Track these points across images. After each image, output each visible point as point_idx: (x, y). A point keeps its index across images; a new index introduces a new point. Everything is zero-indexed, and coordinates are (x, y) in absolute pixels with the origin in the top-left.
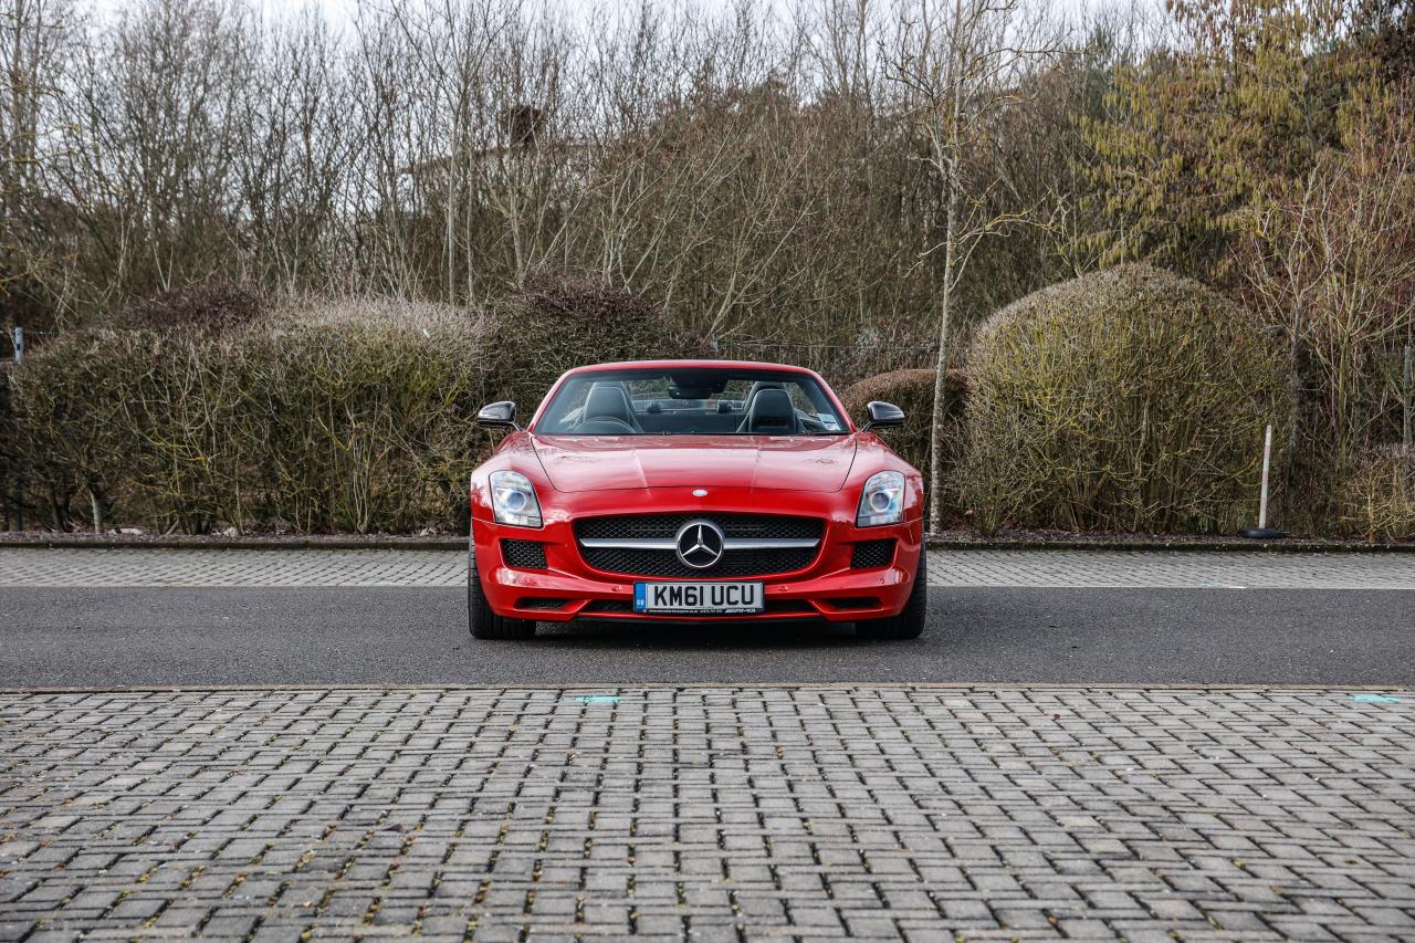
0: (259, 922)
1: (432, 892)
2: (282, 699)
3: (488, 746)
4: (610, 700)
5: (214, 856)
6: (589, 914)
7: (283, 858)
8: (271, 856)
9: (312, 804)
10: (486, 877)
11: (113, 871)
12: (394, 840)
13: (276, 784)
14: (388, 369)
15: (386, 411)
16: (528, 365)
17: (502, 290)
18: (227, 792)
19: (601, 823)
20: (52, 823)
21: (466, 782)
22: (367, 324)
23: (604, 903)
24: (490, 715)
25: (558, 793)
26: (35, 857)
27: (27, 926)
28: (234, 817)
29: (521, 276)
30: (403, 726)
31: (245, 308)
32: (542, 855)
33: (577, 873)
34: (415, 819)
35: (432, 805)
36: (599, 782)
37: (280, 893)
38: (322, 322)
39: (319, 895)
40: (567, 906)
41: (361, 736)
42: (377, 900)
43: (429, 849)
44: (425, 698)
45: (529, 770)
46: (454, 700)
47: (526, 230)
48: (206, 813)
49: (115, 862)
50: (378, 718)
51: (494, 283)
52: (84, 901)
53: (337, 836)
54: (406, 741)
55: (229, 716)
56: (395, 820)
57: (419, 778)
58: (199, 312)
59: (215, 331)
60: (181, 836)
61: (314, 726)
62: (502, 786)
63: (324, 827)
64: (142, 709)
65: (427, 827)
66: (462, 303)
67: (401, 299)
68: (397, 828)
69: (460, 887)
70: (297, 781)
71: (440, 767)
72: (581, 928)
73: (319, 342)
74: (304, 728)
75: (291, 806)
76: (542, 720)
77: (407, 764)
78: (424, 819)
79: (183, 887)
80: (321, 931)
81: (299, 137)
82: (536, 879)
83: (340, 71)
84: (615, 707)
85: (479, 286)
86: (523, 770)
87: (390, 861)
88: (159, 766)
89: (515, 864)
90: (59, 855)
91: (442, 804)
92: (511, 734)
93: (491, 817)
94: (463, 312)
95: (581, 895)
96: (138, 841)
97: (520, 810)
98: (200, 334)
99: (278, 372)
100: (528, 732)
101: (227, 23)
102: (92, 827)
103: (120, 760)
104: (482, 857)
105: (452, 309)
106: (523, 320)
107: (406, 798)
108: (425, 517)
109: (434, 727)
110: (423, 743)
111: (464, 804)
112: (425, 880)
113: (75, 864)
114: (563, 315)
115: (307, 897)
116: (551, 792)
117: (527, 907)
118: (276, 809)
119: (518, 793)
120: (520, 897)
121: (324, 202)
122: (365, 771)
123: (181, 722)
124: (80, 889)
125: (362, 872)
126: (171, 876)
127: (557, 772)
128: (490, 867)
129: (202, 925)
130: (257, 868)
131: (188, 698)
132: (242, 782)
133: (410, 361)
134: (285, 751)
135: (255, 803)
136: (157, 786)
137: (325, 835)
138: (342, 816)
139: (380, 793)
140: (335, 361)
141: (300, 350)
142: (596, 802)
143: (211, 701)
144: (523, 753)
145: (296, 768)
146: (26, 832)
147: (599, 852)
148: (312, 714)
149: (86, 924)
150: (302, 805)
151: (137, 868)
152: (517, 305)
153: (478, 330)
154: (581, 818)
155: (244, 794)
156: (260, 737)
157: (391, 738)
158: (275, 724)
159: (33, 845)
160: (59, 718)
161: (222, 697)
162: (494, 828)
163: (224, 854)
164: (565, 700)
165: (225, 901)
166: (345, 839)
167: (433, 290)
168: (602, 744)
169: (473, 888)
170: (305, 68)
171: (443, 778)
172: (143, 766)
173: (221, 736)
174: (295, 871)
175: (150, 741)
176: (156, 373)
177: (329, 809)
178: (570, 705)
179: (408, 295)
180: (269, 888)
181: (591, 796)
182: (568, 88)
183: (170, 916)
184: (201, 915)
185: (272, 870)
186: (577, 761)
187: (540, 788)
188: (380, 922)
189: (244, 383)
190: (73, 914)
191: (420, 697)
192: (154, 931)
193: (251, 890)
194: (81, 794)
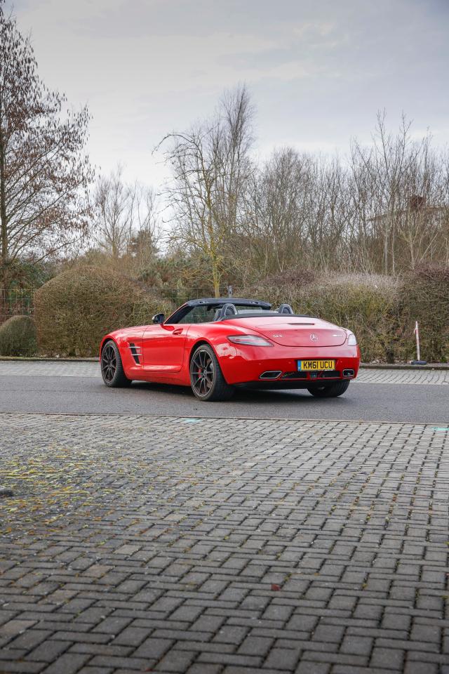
0: (318, 503)
1: (377, 496)
2: (324, 425)
3: (398, 445)
4: (445, 430)
5: (302, 479)
6: (434, 507)
7: (325, 481)
8: (321, 480)
9: (334, 463)
10: (397, 492)
11: (269, 482)
12: (364, 477)
13: (322, 455)
14: (362, 300)
15: (361, 316)
16: (415, 298)
17: (406, 269)
18: (305, 457)
19: (439, 475)
20: (249, 464)
21: (389, 458)
22: (354, 283)
23: (440, 504)
24: (398, 433)
25: (423, 463)
26: (244, 476)
27: (243, 499)
28: (308, 466)
29: (413, 263)
30: (366, 437)
31: (309, 279)
32: (417, 485)
33: (430, 492)
34: (371, 470)
35: (377, 466)
36: (439, 460)
37: (324, 493)
38: (337, 283)
39: (338, 495)
40: (426, 504)
41: (352, 439)
42: (358, 498)
43: (376, 481)
44: (374, 426)
45: (413, 454)
46: (386, 427)
47: (416, 246)
48: (299, 464)
49: (269, 479)
50: (358, 433)
51: (404, 267)
52: (260, 491)
53: (343, 475)
54: (367, 442)
55: (304, 430)
56: (363, 470)
57: (372, 456)
58: (293, 279)
59: (299, 286)
60: (290, 472)
61: (335, 435)
62: (402, 460)
63: (339, 471)
64: (275, 426)
65: (375, 473)
66: (390, 275)
67: (367, 274)
68: (364, 473)
69: (388, 495)
70: (329, 454)
71: (380, 451)
72: (431, 512)
73: (335, 291)
74: (331, 435)
75: (327, 463)
76: (418, 436)
77: (368, 450)
78: (374, 470)
79: (292, 489)
80: (339, 507)
81: (330, 211)
82: (415, 494)
83: (346, 186)
84: (447, 432)
85: (396, 269)
86: (411, 454)
87: (362, 484)
88: (282, 447)
89: (407, 488)
90: (252, 476)
91: (380, 465)
92: (407, 441)
93: (398, 471)
94: (391, 278)
95: (431, 501)
96: (276, 473)
97: (409, 469)
98: (293, 288)
99: (321, 302)
100: (413, 440)
101: (304, 169)
102: (261, 466)
103: (269, 444)
104: (395, 485)
105: (387, 277)
106: (414, 282)
107: (367, 463)
108: (375, 355)
109: (378, 437)
110: (374, 442)
111: (389, 465)
112: (375, 492)
113: (257, 479)
114: (430, 279)
115: (334, 495)
116: (421, 463)
117: (411, 504)
118: (322, 464)
119: (409, 463)
120: (409, 500)
121: (338, 236)
122: (353, 452)
123: (288, 432)
124: (259, 487)
125: (352, 487)
126: (288, 485)
127: (424, 456)
128: (398, 489)
129: (299, 502)
130: (317, 484)
131: (290, 423)
132: (310, 454)
133: (370, 297)
134: (325, 444)
135: (315, 461)
136: (281, 454)
137: (339, 474)
138: (345, 468)
139: (358, 460)
140: (342, 298)
141: (328, 294)
142: (438, 467)
143: (299, 424)
144: (411, 448)
145: (329, 450)
146: (240, 467)
147: (438, 486)
148: (334, 430)
149: (261, 499)
150: (331, 463)
151: (277, 482)
152: (412, 275)
153: (396, 285)
154: (432, 473)
155: (311, 458)
156: (316, 438)
157: (363, 440)
158: (320, 434)
159: (243, 472)
160: (248, 428)
161: (302, 423)
162: (400, 475)
163: (306, 478)
164: (427, 429)
165: (306, 495)
166: (347, 476)
167: (379, 270)
168: (441, 446)
169: (392, 496)
170: (333, 185)
171: (381, 456)
172: (276, 446)
173: (302, 437)
174: (329, 486)
175: (278, 438)
176: (278, 302)
177: (341, 465)
178: (429, 431)
179: (369, 272)
180: (321, 491)
181: (436, 465)
182: (434, 187)
183: (288, 498)
184: (298, 499)
185: (322, 485)
186: (431, 452)
187: (417, 461)
188: (359, 505)
189: (309, 307)
190: (257, 495)
191: (373, 426)
192: (283, 503)
193: (314, 491)
194: (256, 455)
